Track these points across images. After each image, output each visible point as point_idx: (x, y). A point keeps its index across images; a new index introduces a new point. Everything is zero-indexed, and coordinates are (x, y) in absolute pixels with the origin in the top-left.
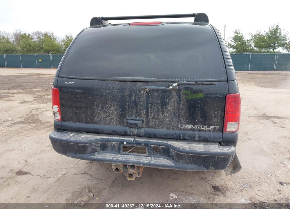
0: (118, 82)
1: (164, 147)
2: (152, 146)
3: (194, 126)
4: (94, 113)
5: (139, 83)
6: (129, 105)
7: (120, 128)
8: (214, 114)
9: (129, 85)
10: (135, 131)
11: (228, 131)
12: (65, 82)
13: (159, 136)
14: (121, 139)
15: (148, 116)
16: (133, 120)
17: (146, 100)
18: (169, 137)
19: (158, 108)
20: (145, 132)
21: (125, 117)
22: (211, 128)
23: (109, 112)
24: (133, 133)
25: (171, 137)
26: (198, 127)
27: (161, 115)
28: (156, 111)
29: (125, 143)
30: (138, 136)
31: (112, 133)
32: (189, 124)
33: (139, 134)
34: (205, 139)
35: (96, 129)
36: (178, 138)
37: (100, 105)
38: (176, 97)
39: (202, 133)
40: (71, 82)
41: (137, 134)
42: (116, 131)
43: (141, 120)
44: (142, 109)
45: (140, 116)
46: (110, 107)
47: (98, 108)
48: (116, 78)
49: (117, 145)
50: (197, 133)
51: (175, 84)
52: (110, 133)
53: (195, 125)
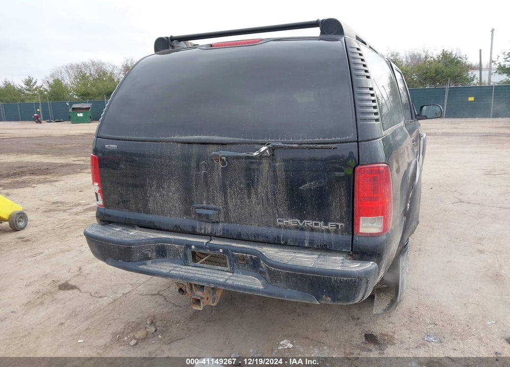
0: (179, 145)
1: (254, 256)
2: (235, 253)
3: (301, 222)
4: (146, 194)
5: (210, 146)
6: (197, 185)
7: (185, 221)
8: (335, 202)
9: (195, 149)
10: (209, 228)
11: (362, 233)
12: (106, 146)
13: (246, 238)
14: (188, 241)
15: (226, 203)
16: (203, 208)
17: (222, 175)
18: (261, 239)
19: (241, 190)
20: (223, 230)
21: (192, 203)
22: (331, 226)
23: (167, 195)
24: (205, 231)
25: (264, 239)
26: (308, 224)
27: (247, 201)
28: (238, 195)
29: (193, 247)
31: (174, 229)
32: (292, 218)
33: (214, 233)
34: (320, 245)
35: (151, 222)
36: (276, 242)
37: (155, 182)
38: (269, 171)
39: (316, 235)
40: (113, 146)
41: (211, 233)
42: (179, 226)
43: (215, 209)
44: (216, 191)
45: (214, 202)
46: (169, 186)
47: (151, 188)
48: (177, 137)
49: (182, 250)
50: (307, 234)
51: (263, 148)
52: (172, 229)
53: (303, 220)
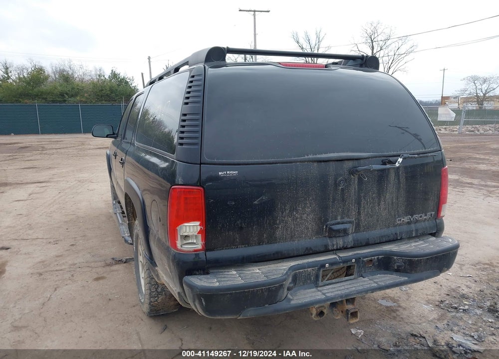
0: (315, 164)
1: (380, 257)
2: (365, 259)
3: (412, 217)
4: (275, 223)
5: (346, 162)
6: (334, 200)
7: (316, 242)
8: (432, 196)
9: (332, 166)
10: (340, 242)
12: (220, 173)
13: (373, 242)
14: (319, 261)
15: (359, 213)
16: (338, 223)
17: (358, 188)
18: (384, 240)
19: (373, 199)
20: (354, 240)
21: (326, 220)
22: (428, 216)
23: (301, 217)
24: (337, 246)
25: (387, 239)
26: (416, 218)
27: (377, 208)
28: (370, 204)
29: (327, 265)
30: (345, 248)
31: (305, 253)
32: (407, 216)
33: (345, 246)
34: (422, 232)
35: (277, 253)
36: (394, 240)
37: (288, 207)
38: (395, 179)
39: (419, 225)
40: (231, 172)
41: (343, 247)
42: (311, 248)
43: (350, 222)
44: (352, 204)
45: (348, 216)
46: (304, 208)
47: (282, 213)
48: (311, 156)
49: (314, 272)
50: (413, 226)
51: (400, 160)
52: (303, 254)
53: (413, 215)
